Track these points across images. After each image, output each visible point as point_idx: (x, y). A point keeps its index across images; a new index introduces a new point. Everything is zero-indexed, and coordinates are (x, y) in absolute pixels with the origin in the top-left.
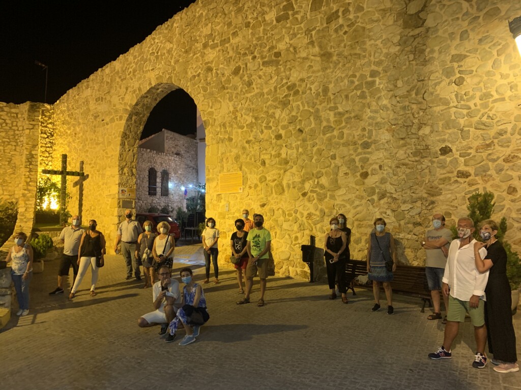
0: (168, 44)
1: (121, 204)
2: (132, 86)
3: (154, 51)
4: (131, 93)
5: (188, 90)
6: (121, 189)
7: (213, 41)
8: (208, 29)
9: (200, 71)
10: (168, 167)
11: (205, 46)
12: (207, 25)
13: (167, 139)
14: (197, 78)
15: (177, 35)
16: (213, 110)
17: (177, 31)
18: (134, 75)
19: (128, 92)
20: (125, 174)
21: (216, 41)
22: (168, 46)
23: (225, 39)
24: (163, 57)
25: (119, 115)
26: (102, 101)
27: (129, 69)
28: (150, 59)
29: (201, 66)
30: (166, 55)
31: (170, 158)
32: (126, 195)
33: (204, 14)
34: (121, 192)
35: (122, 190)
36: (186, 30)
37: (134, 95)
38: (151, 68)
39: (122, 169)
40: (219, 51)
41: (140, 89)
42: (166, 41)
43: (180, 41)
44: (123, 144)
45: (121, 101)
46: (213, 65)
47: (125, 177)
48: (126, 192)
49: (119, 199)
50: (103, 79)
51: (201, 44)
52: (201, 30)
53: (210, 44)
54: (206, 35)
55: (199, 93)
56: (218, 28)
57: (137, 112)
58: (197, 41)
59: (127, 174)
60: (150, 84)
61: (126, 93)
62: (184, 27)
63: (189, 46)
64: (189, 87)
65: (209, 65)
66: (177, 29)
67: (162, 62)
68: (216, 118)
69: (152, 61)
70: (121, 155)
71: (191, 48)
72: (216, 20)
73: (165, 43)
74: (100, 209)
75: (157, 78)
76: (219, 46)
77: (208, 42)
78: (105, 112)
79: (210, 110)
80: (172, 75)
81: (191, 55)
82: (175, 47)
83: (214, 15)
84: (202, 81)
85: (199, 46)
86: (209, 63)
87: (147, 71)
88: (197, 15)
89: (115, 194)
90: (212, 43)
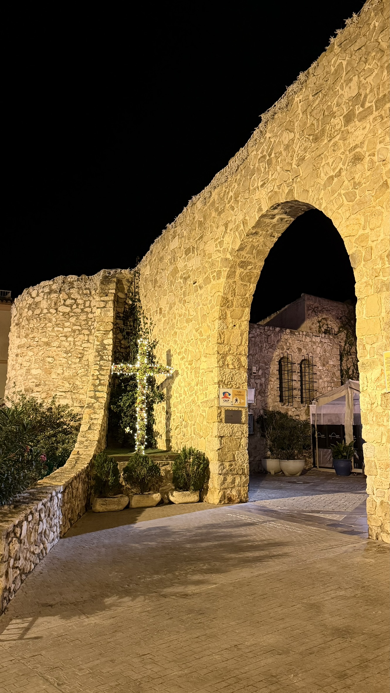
0: (285, 134)
1: (223, 416)
2: (233, 219)
3: (265, 153)
4: (232, 233)
5: (320, 204)
6: (223, 390)
7: (363, 106)
8: (352, 88)
9: (341, 165)
10: (311, 354)
11: (349, 119)
12: (351, 80)
13: (308, 310)
14: (336, 180)
15: (301, 115)
16: (368, 230)
17: (300, 107)
18: (237, 201)
19: (228, 231)
20: (228, 365)
21: (367, 105)
22: (287, 137)
23: (385, 95)
24: (279, 159)
25: (217, 270)
26: (193, 253)
27: (228, 192)
28: (259, 169)
29: (343, 157)
30: (284, 153)
31: (314, 340)
32: (231, 400)
33: (345, 63)
34: (222, 396)
35: (224, 393)
36: (314, 101)
37: (237, 234)
38: (260, 184)
39: (223, 357)
40: (375, 119)
41: (244, 223)
42: (282, 131)
43: (305, 123)
44: (223, 317)
45: (218, 248)
46: (365, 149)
47: (228, 371)
48: (231, 397)
49: (219, 408)
50: (194, 219)
51: (341, 118)
52: (341, 92)
53: (357, 112)
54: (351, 99)
55: (342, 205)
56: (370, 79)
57: (242, 262)
58: (333, 115)
59: (231, 366)
60: (260, 209)
61: (226, 232)
62: (311, 98)
63: (320, 128)
64: (322, 199)
65: (358, 150)
66: (300, 105)
67: (278, 168)
68: (373, 245)
69: (262, 169)
70: (221, 334)
71: (323, 130)
72: (367, 66)
73: (281, 134)
74: (194, 425)
75: (270, 198)
76: (374, 112)
77: (353, 110)
78: (198, 269)
79: (361, 232)
80: (294, 185)
81: (326, 141)
82: (297, 136)
83: (363, 59)
84: (346, 182)
85: (338, 121)
86: (356, 147)
87: (255, 189)
88: (333, 69)
89: (213, 400)
90: (361, 109)
